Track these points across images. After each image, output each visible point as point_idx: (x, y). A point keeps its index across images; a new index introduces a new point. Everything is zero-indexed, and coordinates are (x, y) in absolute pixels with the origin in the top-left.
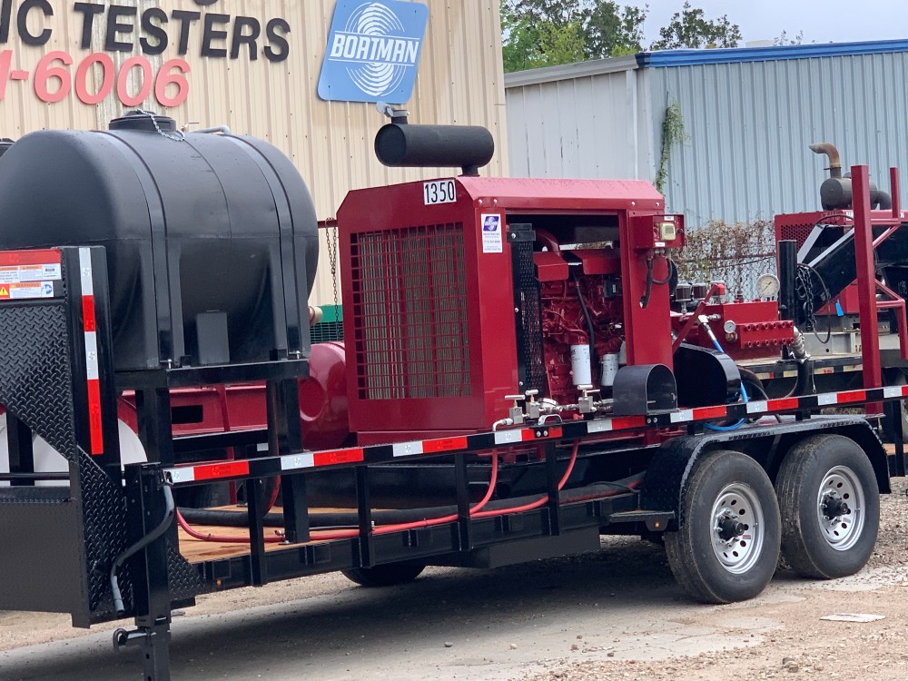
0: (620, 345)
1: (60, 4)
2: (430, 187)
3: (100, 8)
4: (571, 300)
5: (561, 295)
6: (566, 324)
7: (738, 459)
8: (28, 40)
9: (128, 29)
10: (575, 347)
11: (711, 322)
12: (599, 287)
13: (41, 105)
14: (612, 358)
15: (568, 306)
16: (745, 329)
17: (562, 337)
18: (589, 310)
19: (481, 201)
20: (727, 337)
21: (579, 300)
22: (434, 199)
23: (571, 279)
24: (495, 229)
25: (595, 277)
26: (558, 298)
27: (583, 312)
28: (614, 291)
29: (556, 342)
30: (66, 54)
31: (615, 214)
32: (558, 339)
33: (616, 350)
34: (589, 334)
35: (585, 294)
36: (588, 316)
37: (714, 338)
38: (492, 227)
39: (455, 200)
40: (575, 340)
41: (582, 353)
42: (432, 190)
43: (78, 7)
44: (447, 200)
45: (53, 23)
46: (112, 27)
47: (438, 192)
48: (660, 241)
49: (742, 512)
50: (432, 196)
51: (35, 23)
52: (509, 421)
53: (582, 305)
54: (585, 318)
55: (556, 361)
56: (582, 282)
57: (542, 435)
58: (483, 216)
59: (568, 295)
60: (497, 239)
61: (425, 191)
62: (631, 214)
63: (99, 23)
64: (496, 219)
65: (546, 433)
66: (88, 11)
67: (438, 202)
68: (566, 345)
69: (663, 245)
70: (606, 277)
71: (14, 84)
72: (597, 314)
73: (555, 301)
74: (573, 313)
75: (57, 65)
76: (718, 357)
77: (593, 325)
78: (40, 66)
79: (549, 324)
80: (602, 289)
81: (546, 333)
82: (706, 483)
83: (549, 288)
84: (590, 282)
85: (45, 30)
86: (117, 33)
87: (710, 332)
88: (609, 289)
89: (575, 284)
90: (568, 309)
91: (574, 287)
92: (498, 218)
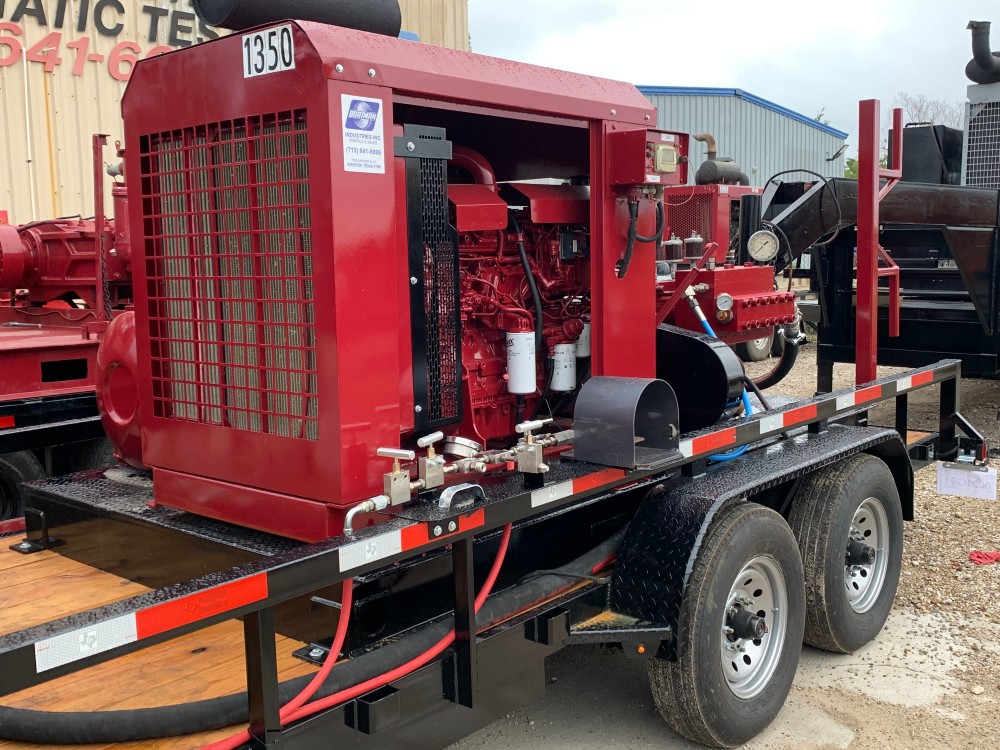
0: (580, 330)
1: (131, 3)
2: (252, 43)
3: (165, 12)
4: (509, 263)
5: (495, 254)
6: (501, 300)
7: (762, 519)
8: (103, 31)
9: (188, 30)
10: (511, 336)
11: (699, 295)
12: (554, 244)
13: (115, 83)
14: (568, 350)
15: (505, 271)
16: (744, 305)
17: (493, 319)
18: (536, 278)
19: (340, 67)
20: (719, 316)
21: (522, 261)
22: (259, 67)
23: (511, 229)
24: (371, 127)
25: (548, 226)
26: (489, 258)
27: (527, 280)
28: (575, 250)
29: (484, 325)
30: (136, 45)
31: (584, 125)
32: (486, 321)
33: (572, 338)
34: (535, 315)
35: (531, 253)
36: (534, 287)
37: (703, 318)
38: (365, 123)
39: (293, 66)
40: (513, 325)
41: (523, 346)
42: (254, 50)
43: (147, 9)
44: (280, 67)
45: (126, 20)
46: (175, 28)
47: (267, 52)
48: (654, 171)
49: (758, 593)
50: (256, 60)
51: (109, 18)
52: (380, 502)
53: (525, 270)
54: (530, 290)
55: (484, 354)
56: (528, 235)
57: (445, 530)
58: (346, 100)
59: (506, 254)
60: (375, 147)
61: (245, 50)
62: (609, 128)
63: (164, 24)
64: (374, 108)
65: (452, 526)
66: (155, 13)
67: (266, 71)
68: (499, 330)
69: (657, 179)
70: (563, 227)
71: (91, 64)
72: (548, 284)
73: (486, 264)
74: (512, 281)
75: (128, 52)
76: (712, 345)
77: (541, 300)
78: (114, 52)
79: (473, 300)
80: (557, 247)
81: (469, 313)
82: (719, 569)
83: (476, 242)
84: (539, 236)
85: (118, 25)
86: (178, 32)
87: (698, 309)
88: (567, 247)
89: (517, 237)
90: (505, 276)
91: (515, 242)
92: (377, 105)
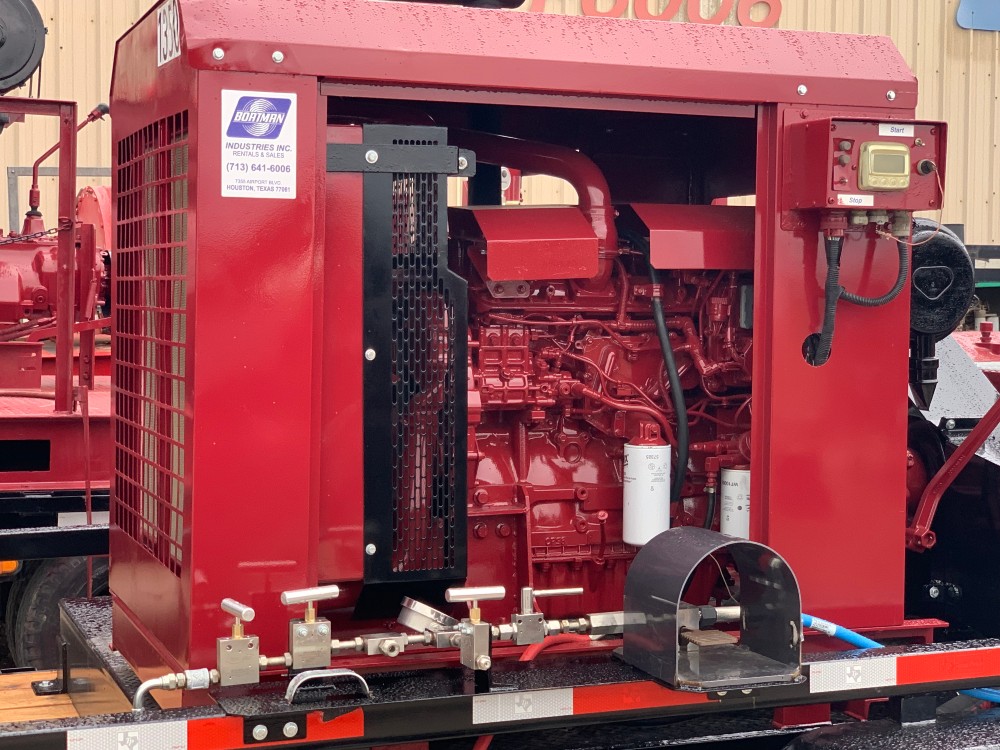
2: (162, 19)
5: (610, 316)
14: (745, 478)
15: (630, 344)
19: (219, 52)
22: (165, 52)
26: (597, 323)
38: (262, 128)
39: (180, 52)
40: (636, 432)
41: (643, 466)
42: (163, 29)
44: (174, 53)
47: (168, 32)
48: (857, 188)
57: (275, 735)
58: (230, 98)
59: (631, 317)
60: (280, 162)
61: (159, 29)
62: (790, 117)
64: (280, 105)
65: (290, 729)
67: (168, 58)
69: (868, 201)
72: (708, 369)
89: (651, 290)
90: (632, 353)
91: (647, 300)
92: (287, 103)
